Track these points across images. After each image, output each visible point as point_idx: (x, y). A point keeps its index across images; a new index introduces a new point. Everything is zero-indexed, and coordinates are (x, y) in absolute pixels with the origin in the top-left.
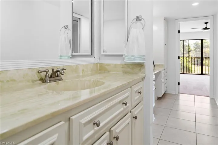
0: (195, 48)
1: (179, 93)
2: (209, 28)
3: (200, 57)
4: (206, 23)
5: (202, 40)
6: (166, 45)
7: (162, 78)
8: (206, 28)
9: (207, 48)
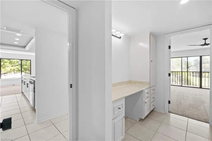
0: (195, 64)
1: (169, 112)
2: (209, 44)
3: (199, 72)
4: (205, 39)
5: (201, 57)
6: (152, 61)
7: (145, 97)
8: (205, 44)
9: (207, 63)
